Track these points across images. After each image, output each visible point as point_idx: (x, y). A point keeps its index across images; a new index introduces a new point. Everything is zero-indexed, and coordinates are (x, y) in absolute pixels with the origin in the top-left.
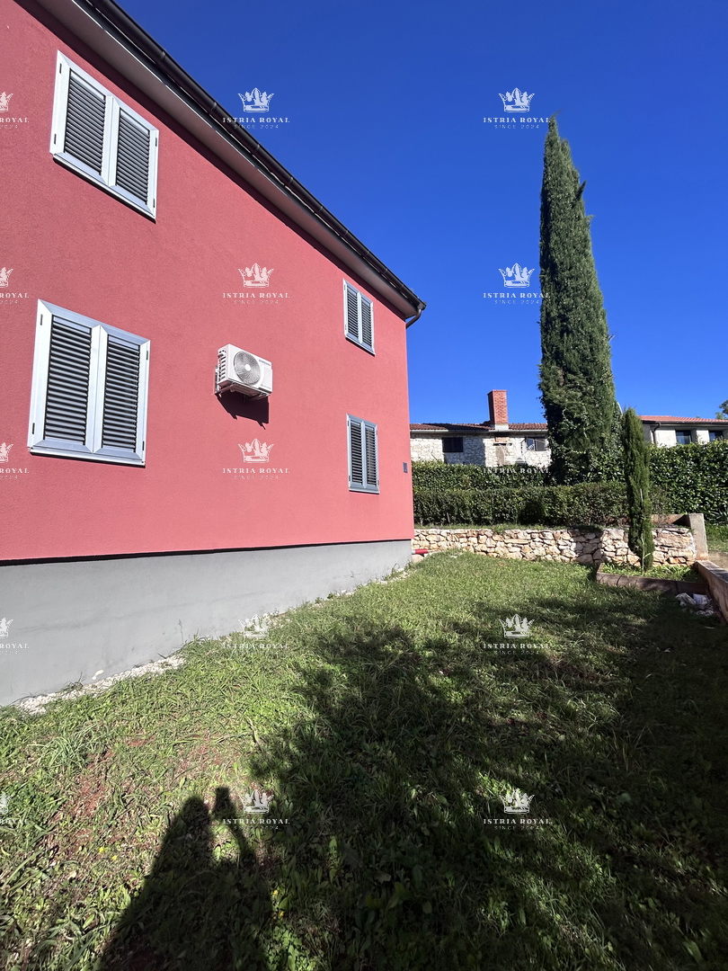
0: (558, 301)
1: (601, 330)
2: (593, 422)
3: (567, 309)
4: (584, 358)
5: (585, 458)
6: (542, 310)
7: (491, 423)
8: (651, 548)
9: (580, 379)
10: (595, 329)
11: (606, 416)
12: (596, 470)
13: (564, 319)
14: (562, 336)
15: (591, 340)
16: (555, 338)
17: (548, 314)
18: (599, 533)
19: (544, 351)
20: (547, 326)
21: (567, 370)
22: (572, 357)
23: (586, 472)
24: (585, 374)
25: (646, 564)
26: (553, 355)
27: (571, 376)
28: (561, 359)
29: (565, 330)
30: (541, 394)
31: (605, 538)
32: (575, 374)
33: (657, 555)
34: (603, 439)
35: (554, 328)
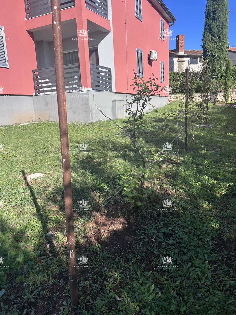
0: (213, 5)
1: (226, 20)
2: (219, 57)
3: (216, 9)
4: (219, 31)
5: (214, 70)
6: (206, 8)
7: (177, 50)
8: (228, 97)
9: (217, 40)
10: (224, 20)
11: (223, 54)
12: (217, 75)
13: (214, 14)
14: (213, 21)
15: (222, 24)
16: (210, 21)
17: (209, 10)
18: (217, 94)
19: (205, 26)
20: (207, 15)
21: (213, 35)
22: (215, 30)
23: (214, 75)
24: (219, 38)
25: (226, 101)
26: (209, 29)
27: (214, 38)
28: (212, 30)
29: (214, 19)
30: (202, 44)
31: (218, 95)
32: (215, 37)
33: (230, 99)
34: (221, 63)
35: (210, 17)
